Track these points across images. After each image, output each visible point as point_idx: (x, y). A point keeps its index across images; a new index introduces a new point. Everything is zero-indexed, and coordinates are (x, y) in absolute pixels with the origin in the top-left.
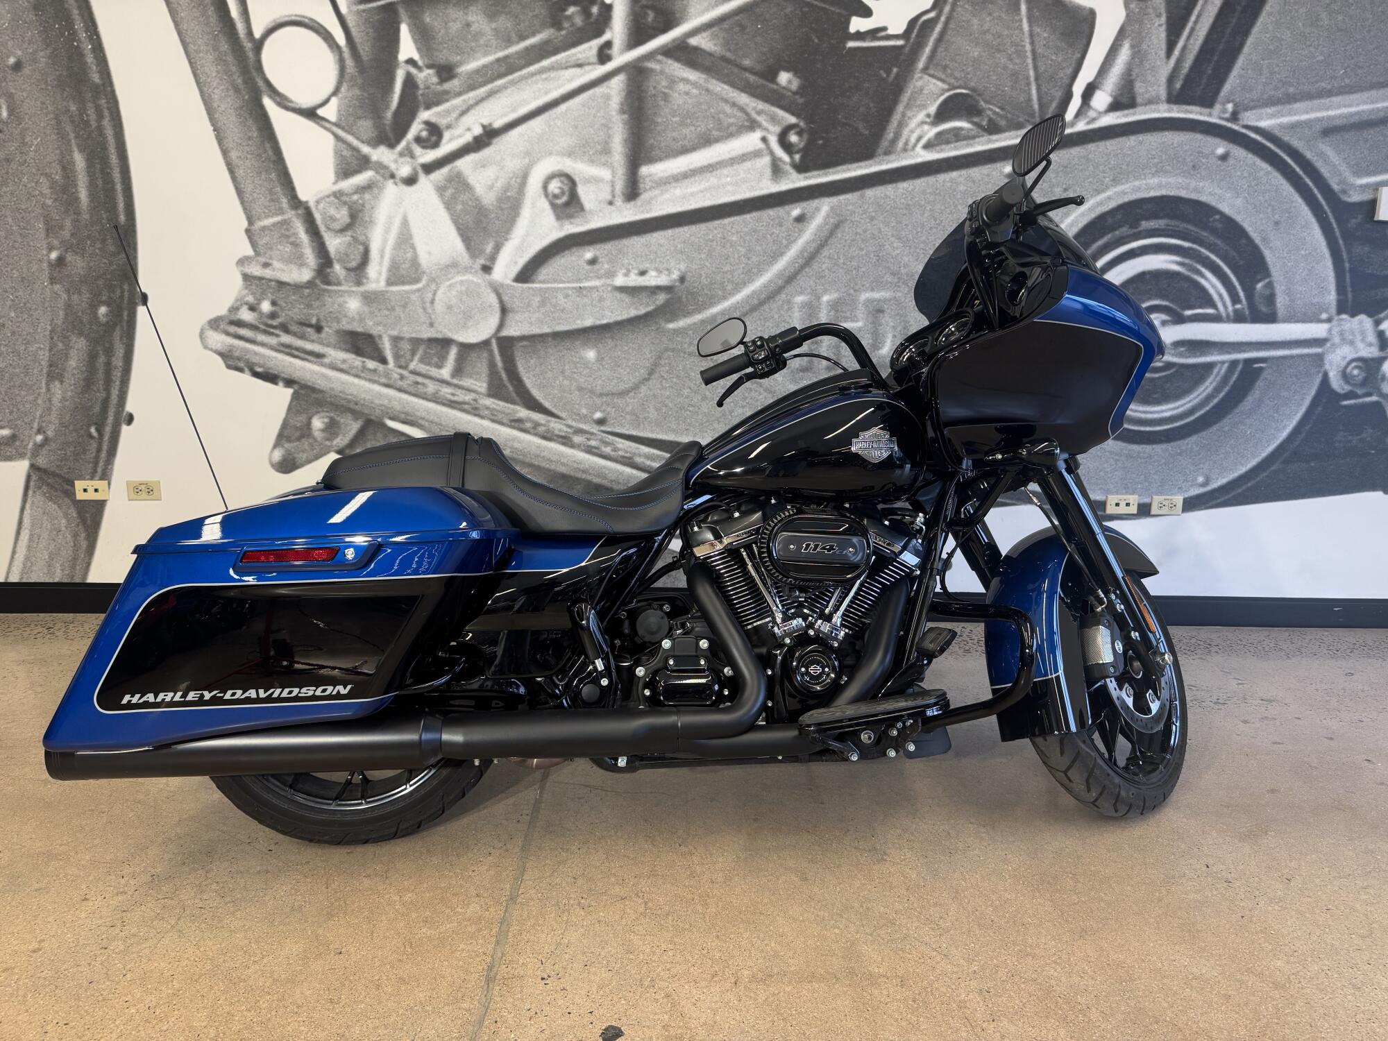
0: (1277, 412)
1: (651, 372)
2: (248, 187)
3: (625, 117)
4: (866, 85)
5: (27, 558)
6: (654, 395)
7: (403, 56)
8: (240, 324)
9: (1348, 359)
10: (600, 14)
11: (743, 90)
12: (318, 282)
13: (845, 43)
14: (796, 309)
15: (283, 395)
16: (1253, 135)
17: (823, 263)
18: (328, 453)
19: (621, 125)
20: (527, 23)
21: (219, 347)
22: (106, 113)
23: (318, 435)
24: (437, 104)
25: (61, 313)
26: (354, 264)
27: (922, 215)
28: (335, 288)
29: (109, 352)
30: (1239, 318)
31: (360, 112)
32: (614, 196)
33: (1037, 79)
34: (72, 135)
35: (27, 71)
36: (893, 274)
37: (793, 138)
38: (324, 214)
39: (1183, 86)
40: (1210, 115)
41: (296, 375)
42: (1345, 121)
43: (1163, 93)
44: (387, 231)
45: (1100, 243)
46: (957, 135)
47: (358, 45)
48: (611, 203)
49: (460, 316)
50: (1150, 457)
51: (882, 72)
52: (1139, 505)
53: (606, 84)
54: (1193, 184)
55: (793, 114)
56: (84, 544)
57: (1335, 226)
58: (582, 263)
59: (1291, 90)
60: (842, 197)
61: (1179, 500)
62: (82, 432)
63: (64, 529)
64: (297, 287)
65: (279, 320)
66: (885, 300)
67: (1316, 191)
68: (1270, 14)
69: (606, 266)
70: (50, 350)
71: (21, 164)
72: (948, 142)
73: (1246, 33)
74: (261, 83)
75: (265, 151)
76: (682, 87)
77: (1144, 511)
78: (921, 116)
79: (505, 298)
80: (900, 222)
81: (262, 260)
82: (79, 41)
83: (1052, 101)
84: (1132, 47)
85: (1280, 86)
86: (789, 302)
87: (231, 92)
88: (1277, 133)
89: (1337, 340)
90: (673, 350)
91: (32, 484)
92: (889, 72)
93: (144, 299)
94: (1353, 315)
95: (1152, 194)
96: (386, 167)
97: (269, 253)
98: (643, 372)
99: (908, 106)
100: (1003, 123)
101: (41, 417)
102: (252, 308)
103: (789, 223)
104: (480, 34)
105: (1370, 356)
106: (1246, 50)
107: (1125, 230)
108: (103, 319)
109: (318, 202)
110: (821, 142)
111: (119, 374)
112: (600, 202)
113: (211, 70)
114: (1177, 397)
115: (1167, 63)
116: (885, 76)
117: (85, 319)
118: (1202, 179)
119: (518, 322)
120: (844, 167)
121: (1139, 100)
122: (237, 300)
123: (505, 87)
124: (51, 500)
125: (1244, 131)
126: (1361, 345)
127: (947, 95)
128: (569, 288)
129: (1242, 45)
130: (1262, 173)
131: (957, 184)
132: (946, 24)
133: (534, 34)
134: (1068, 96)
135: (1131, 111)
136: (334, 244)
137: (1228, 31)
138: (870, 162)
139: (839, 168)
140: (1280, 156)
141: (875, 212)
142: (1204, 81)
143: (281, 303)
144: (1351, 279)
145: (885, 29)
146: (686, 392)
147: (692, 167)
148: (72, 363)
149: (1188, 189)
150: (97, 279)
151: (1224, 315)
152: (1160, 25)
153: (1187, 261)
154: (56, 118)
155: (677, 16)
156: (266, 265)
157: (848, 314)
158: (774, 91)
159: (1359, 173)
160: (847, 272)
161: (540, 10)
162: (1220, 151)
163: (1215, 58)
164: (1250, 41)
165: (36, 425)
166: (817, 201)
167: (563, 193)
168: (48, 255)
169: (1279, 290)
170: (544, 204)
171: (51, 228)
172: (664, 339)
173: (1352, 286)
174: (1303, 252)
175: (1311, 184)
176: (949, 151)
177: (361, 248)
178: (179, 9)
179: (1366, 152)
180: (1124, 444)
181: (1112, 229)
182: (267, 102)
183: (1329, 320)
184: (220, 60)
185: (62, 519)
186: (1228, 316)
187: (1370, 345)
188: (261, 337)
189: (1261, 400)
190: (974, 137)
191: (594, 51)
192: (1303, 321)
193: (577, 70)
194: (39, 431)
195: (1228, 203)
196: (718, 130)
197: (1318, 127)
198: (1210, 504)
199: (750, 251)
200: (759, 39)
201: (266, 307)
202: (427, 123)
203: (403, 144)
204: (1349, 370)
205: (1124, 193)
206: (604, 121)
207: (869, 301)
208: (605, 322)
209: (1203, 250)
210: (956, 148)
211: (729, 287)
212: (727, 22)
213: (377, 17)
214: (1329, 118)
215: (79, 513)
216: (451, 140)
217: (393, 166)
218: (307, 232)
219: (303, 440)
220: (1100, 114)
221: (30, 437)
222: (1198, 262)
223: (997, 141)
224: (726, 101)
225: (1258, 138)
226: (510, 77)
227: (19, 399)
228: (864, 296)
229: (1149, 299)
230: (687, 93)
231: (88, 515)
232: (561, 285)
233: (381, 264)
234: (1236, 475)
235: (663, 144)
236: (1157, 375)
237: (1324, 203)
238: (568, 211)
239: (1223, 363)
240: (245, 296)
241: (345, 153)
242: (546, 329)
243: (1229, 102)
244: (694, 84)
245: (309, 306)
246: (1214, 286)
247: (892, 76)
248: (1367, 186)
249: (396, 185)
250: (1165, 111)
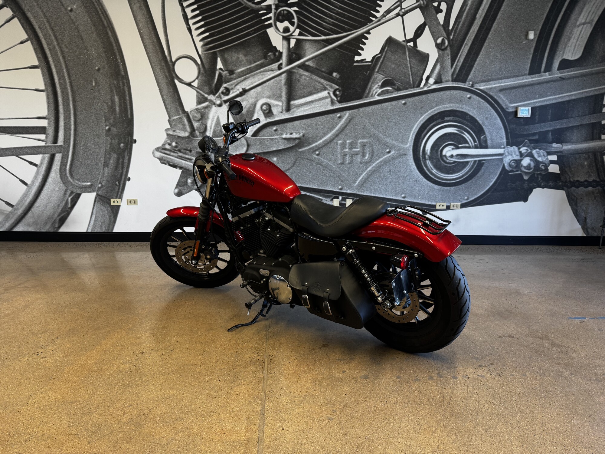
0: (489, 176)
1: (294, 165)
2: (169, 107)
3: (286, 86)
4: (360, 76)
5: (94, 224)
6: (294, 172)
7: (218, 67)
8: (165, 149)
9: (510, 160)
10: (279, 55)
11: (322, 78)
12: (191, 136)
13: (353, 64)
14: (339, 145)
15: (179, 172)
16: (478, 91)
17: (347, 131)
18: (192, 190)
19: (285, 89)
20: (256, 58)
21: (158, 156)
22: (126, 84)
23: (189, 184)
24: (229, 82)
25: (109, 146)
26: (202, 131)
27: (377, 116)
28: (196, 138)
29: (123, 158)
30: (476, 147)
31: (205, 84)
32: (282, 110)
33: (412, 74)
34: (115, 91)
35: (101, 71)
36: (368, 134)
37: (338, 93)
38: (193, 115)
39: (456, 77)
40: (465, 85)
41: (183, 166)
42: (506, 87)
43: (450, 78)
44: (213, 121)
45: (432, 124)
46: (387, 92)
47: (205, 64)
48: (282, 112)
49: (235, 147)
50: (450, 191)
51: (364, 72)
52: (447, 206)
53: (280, 76)
54: (460, 106)
55: (337, 85)
56: (113, 219)
57: (505, 119)
58: (273, 131)
59: (489, 78)
60: (352, 111)
61: (459, 204)
62: (114, 183)
63: (106, 214)
64: (184, 138)
65: (178, 148)
66: (366, 142)
67: (498, 108)
68: (482, 55)
69: (280, 132)
70: (105, 157)
71: (98, 100)
72: (385, 94)
73: (475, 61)
74: (174, 75)
75: (175, 96)
76: (304, 77)
77: (448, 208)
78: (376, 86)
79: (249, 142)
80: (371, 118)
81: (173, 129)
82: (118, 62)
83: (416, 81)
84: (440, 65)
85: (486, 76)
86: (337, 143)
87: (165, 78)
88: (485, 90)
89: (507, 154)
90: (301, 157)
91: (97, 200)
92: (367, 73)
93: (135, 141)
94: (511, 146)
95: (448, 109)
96: (212, 101)
97: (175, 127)
98: (291, 165)
99: (373, 83)
100: (402, 88)
101: (101, 178)
102: (169, 144)
103: (336, 118)
104: (242, 61)
105: (517, 159)
106: (475, 66)
107: (440, 120)
108: (122, 148)
109: (191, 112)
110: (346, 94)
111: (126, 165)
112: (278, 112)
113: (159, 71)
114: (458, 172)
115: (451, 70)
116: (365, 74)
117: (116, 148)
118: (463, 104)
119: (252, 149)
120: (353, 101)
121: (443, 81)
122: (165, 142)
123: (249, 77)
124: (102, 205)
125: (475, 90)
126: (514, 156)
127: (384, 79)
128: (268, 138)
129: (474, 64)
130: (481, 103)
131: (388, 106)
132: (384, 58)
133: (258, 61)
134: (422, 80)
135: (441, 84)
136: (196, 125)
137: (470, 60)
138: (361, 100)
139: (352, 102)
140: (487, 98)
141: (363, 115)
142: (463, 75)
143: (178, 143)
144: (510, 135)
145: (365, 59)
146: (305, 171)
147: (306, 101)
148: (111, 161)
149: (458, 107)
150: (121, 135)
151: (471, 146)
152: (449, 58)
153: (459, 130)
154: (110, 85)
155: (302, 55)
156: (174, 131)
157: (355, 146)
158: (332, 78)
159: (511, 103)
160: (355, 133)
161: (261, 54)
162: (468, 96)
163: (466, 68)
164: (476, 63)
165: (99, 181)
166: (345, 112)
167: (267, 109)
168: (105, 128)
169: (488, 138)
170: (262, 113)
171: (107, 120)
172: (298, 154)
173: (511, 137)
174: (495, 127)
175: (496, 106)
176: (385, 96)
177: (204, 126)
178: (150, 53)
179: (513, 96)
180: (441, 187)
181: (436, 120)
182: (176, 81)
183: (504, 148)
184: (162, 68)
185: (106, 211)
186: (473, 146)
187: (517, 155)
188: (172, 154)
189: (484, 172)
190: (393, 92)
191: (277, 66)
192: (496, 148)
193: (272, 72)
194: (100, 183)
195: (472, 112)
196: (315, 90)
197: (498, 89)
198: (470, 206)
199: (324, 127)
200: (327, 63)
201: (174, 144)
202: (225, 88)
203: (218, 94)
204: (511, 163)
205: (439, 109)
206: (280, 87)
207: (361, 142)
208: (279, 149)
209: (464, 126)
210: (387, 96)
211: (318, 138)
212: (318, 57)
213: (210, 56)
214: (502, 86)
215: (112, 210)
216: (233, 93)
217: (215, 101)
218: (187, 121)
219: (185, 186)
220: (431, 85)
221: (97, 185)
222: (463, 130)
223: (400, 93)
224: (317, 81)
225: (480, 92)
226: (251, 74)
227: (94, 173)
228: (360, 141)
229: (448, 141)
230: (305, 79)
231: (114, 210)
232: (266, 138)
233: (210, 131)
234: (477, 196)
235: (297, 95)
236: (451, 165)
237: (501, 112)
238: (268, 115)
239: (472, 161)
240: (167, 141)
241: (200, 97)
242: (261, 151)
243: (470, 81)
244: (307, 76)
245: (188, 144)
246: (468, 137)
247: (368, 74)
248: (514, 106)
249: (215, 106)
250: (451, 84)
